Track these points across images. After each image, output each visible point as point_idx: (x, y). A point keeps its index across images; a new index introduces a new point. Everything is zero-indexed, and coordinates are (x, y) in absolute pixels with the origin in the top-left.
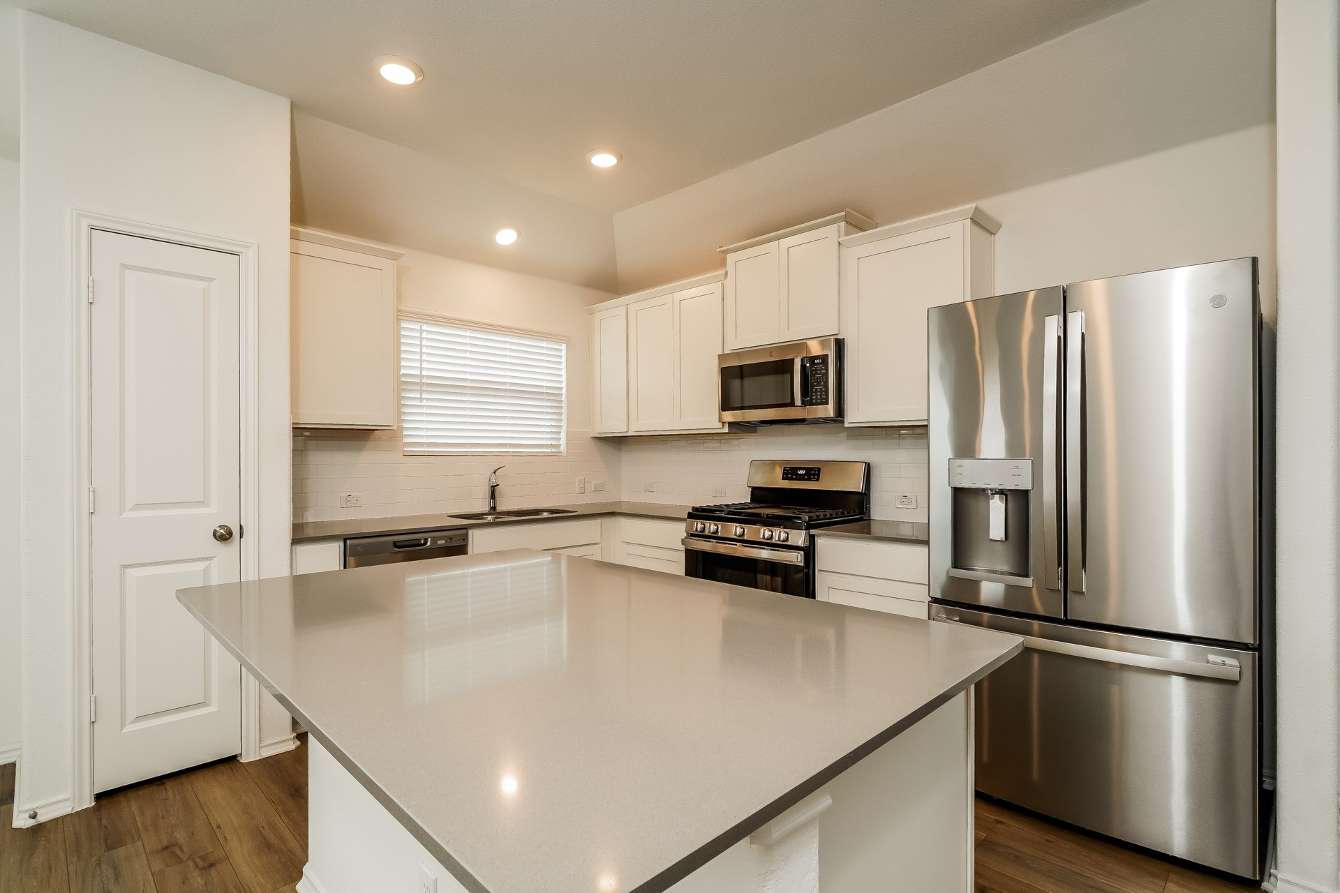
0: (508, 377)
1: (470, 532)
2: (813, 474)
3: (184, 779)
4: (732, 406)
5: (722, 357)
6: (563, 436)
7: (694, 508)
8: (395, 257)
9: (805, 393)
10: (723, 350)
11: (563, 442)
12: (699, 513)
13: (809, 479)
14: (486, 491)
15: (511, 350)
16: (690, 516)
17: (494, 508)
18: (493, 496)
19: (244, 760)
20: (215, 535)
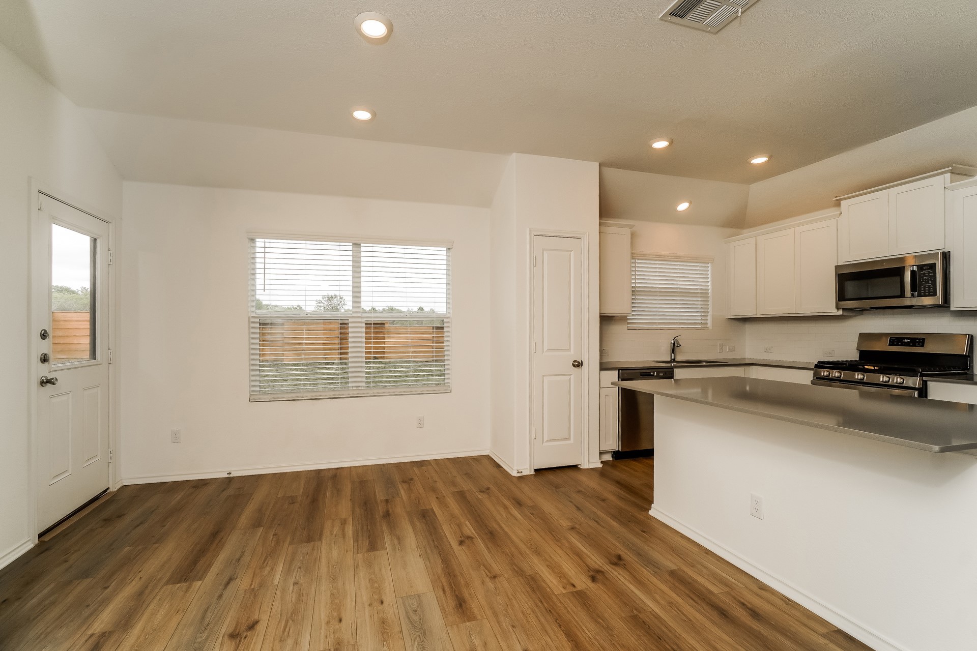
0: (679, 285)
1: (675, 370)
2: (917, 342)
3: (558, 471)
4: (846, 297)
5: (837, 267)
6: (709, 318)
7: (819, 362)
8: (631, 227)
9: (913, 289)
10: (838, 263)
11: (709, 322)
12: (820, 365)
13: (915, 346)
14: (669, 348)
15: (680, 269)
16: (816, 366)
17: (674, 359)
18: (673, 352)
19: (582, 467)
20: (574, 365)
